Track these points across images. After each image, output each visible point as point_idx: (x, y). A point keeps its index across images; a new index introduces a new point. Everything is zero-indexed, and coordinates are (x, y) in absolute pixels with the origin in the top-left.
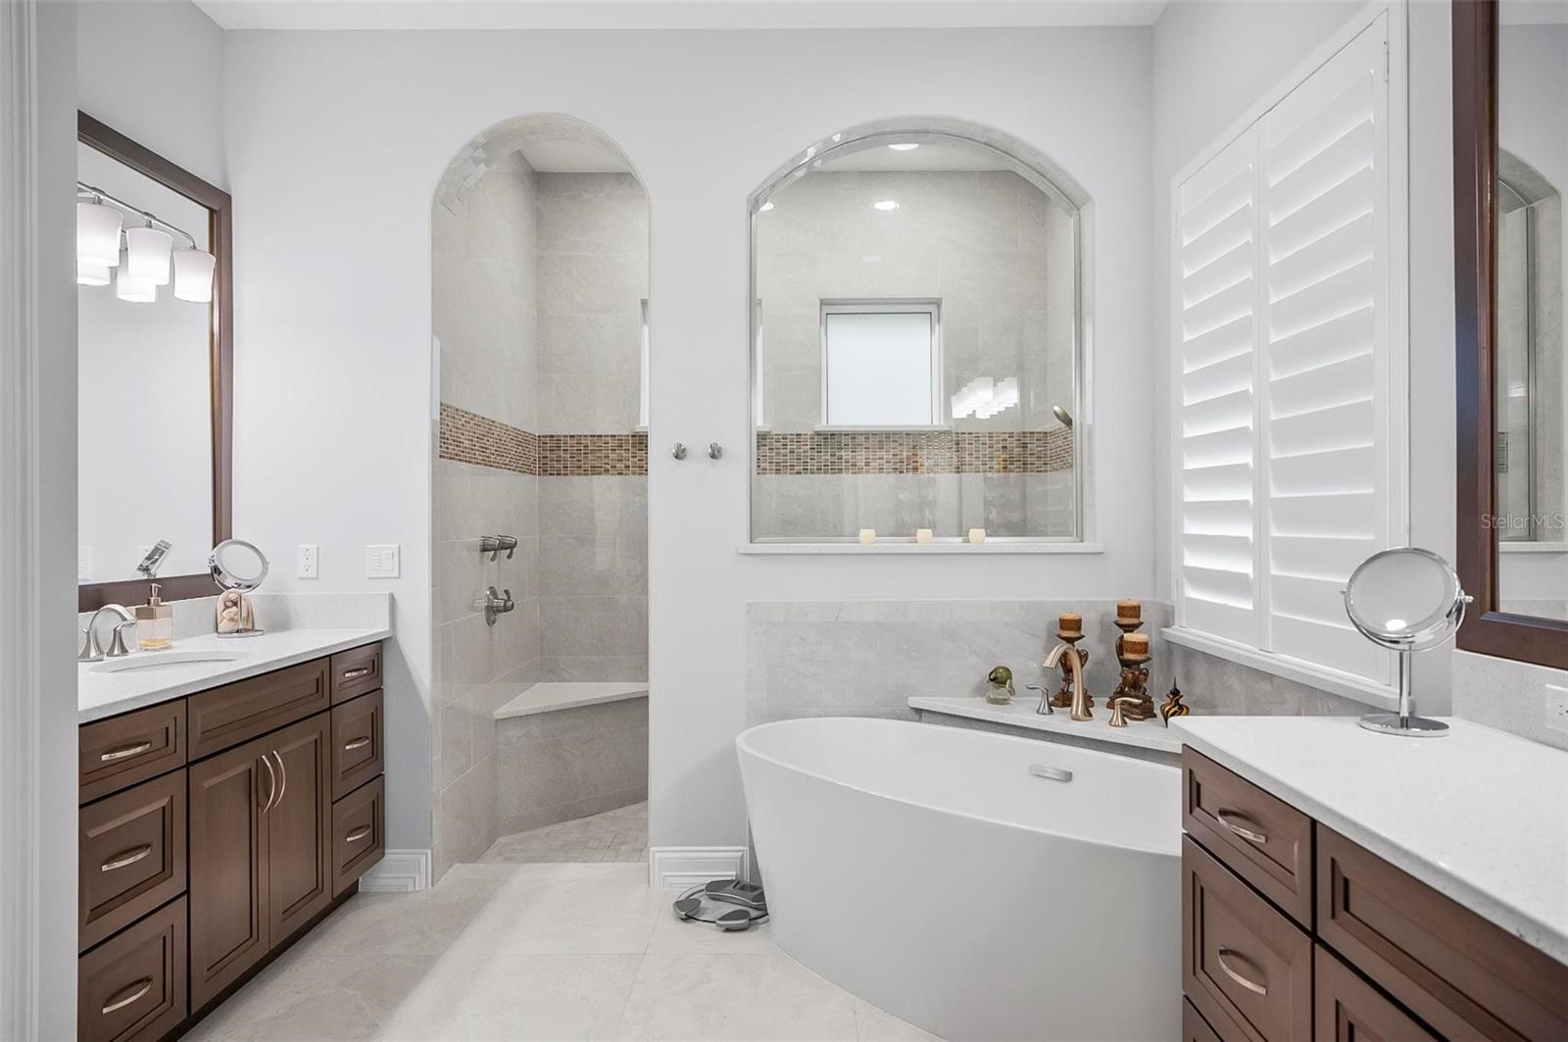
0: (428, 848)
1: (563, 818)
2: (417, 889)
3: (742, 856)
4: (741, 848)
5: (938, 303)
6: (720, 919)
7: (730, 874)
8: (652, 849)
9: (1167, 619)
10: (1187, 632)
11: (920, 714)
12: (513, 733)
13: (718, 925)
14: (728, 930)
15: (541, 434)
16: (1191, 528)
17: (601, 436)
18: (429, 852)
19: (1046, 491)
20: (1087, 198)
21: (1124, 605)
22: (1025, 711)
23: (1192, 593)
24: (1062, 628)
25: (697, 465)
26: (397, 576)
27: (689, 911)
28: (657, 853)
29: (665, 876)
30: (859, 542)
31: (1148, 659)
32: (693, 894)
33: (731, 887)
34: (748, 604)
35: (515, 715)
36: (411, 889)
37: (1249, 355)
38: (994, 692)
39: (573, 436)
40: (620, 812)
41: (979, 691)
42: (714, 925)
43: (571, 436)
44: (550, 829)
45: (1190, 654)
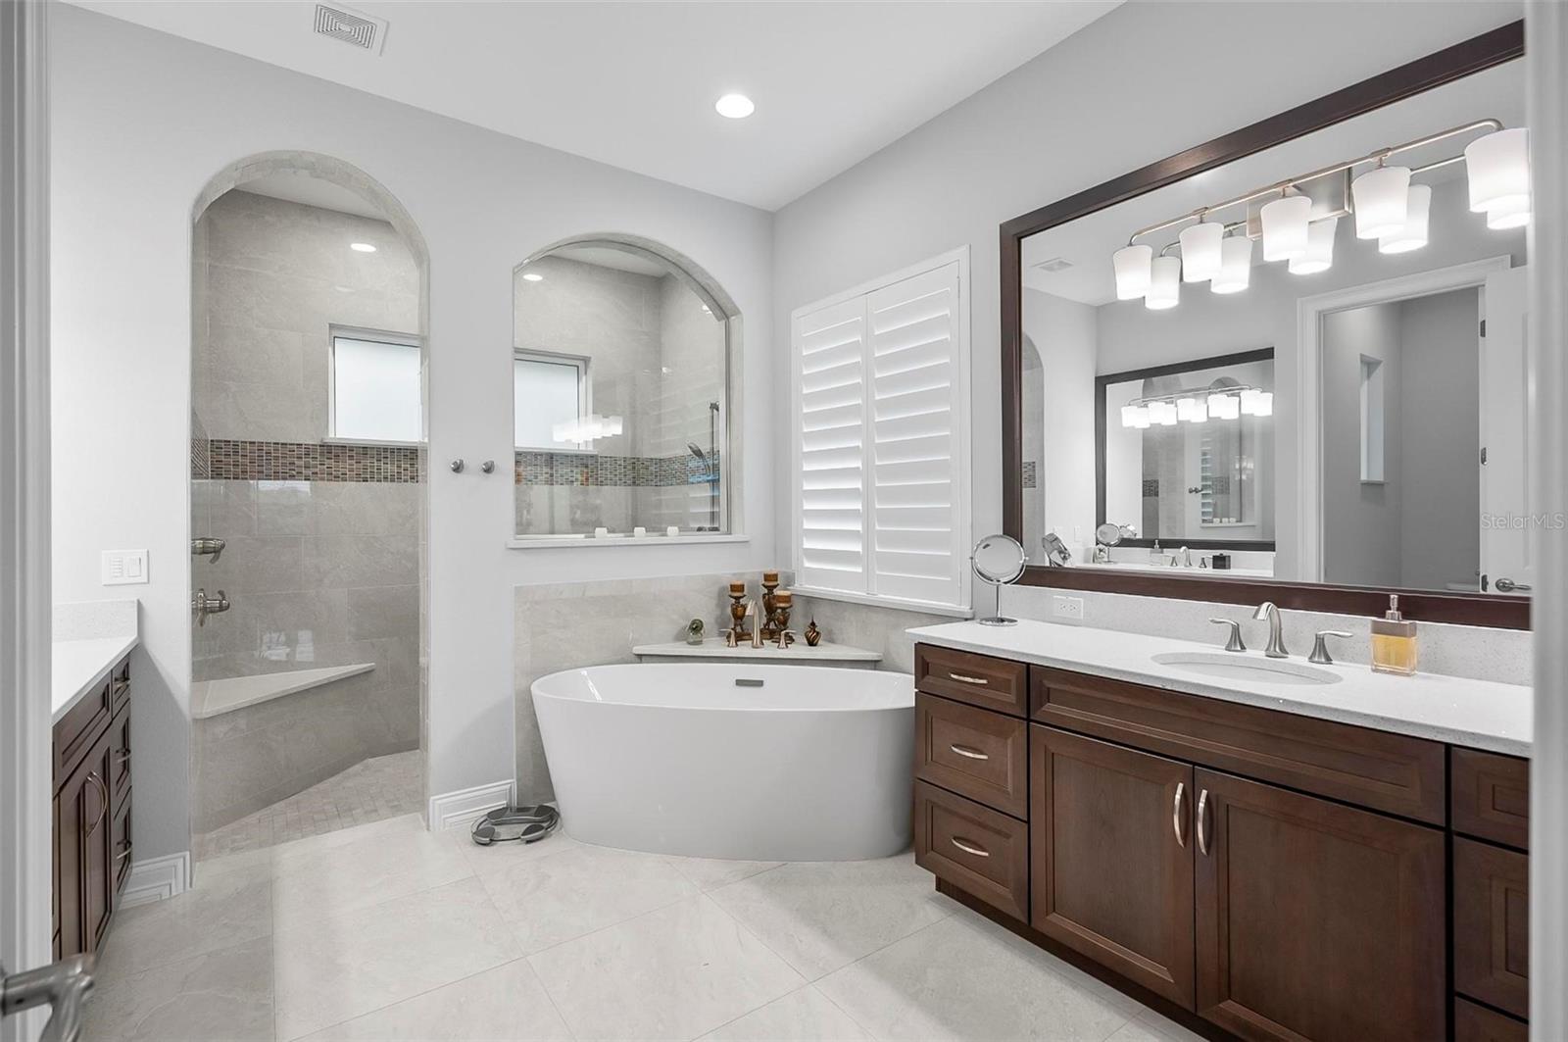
0: (186, 850)
1: (267, 802)
2: (174, 894)
3: (511, 787)
4: (509, 781)
5: (586, 360)
6: (523, 835)
7: (502, 803)
8: (432, 798)
9: (790, 580)
10: (803, 586)
11: (640, 658)
12: (221, 729)
13: (523, 840)
14: (529, 842)
15: (215, 439)
16: (808, 525)
17: (286, 444)
18: (188, 853)
19: (660, 500)
20: (737, 312)
21: (769, 573)
22: (715, 646)
23: (807, 564)
24: (732, 591)
25: (471, 479)
26: (146, 581)
27: (485, 836)
28: (437, 801)
29: (444, 819)
30: (594, 537)
31: (791, 606)
32: (480, 824)
33: (508, 812)
34: (516, 587)
35: (225, 711)
36: (166, 895)
37: (859, 426)
38: (692, 637)
39: (254, 443)
40: (321, 786)
41: (679, 637)
42: (519, 840)
43: (250, 443)
44: (257, 815)
45: (810, 600)
